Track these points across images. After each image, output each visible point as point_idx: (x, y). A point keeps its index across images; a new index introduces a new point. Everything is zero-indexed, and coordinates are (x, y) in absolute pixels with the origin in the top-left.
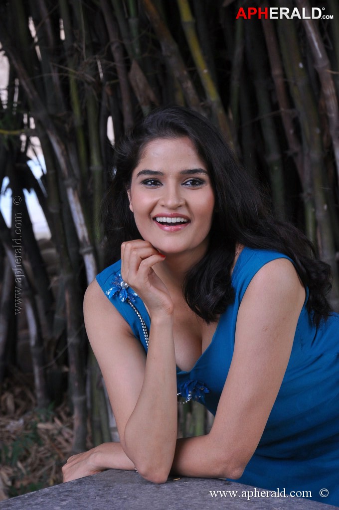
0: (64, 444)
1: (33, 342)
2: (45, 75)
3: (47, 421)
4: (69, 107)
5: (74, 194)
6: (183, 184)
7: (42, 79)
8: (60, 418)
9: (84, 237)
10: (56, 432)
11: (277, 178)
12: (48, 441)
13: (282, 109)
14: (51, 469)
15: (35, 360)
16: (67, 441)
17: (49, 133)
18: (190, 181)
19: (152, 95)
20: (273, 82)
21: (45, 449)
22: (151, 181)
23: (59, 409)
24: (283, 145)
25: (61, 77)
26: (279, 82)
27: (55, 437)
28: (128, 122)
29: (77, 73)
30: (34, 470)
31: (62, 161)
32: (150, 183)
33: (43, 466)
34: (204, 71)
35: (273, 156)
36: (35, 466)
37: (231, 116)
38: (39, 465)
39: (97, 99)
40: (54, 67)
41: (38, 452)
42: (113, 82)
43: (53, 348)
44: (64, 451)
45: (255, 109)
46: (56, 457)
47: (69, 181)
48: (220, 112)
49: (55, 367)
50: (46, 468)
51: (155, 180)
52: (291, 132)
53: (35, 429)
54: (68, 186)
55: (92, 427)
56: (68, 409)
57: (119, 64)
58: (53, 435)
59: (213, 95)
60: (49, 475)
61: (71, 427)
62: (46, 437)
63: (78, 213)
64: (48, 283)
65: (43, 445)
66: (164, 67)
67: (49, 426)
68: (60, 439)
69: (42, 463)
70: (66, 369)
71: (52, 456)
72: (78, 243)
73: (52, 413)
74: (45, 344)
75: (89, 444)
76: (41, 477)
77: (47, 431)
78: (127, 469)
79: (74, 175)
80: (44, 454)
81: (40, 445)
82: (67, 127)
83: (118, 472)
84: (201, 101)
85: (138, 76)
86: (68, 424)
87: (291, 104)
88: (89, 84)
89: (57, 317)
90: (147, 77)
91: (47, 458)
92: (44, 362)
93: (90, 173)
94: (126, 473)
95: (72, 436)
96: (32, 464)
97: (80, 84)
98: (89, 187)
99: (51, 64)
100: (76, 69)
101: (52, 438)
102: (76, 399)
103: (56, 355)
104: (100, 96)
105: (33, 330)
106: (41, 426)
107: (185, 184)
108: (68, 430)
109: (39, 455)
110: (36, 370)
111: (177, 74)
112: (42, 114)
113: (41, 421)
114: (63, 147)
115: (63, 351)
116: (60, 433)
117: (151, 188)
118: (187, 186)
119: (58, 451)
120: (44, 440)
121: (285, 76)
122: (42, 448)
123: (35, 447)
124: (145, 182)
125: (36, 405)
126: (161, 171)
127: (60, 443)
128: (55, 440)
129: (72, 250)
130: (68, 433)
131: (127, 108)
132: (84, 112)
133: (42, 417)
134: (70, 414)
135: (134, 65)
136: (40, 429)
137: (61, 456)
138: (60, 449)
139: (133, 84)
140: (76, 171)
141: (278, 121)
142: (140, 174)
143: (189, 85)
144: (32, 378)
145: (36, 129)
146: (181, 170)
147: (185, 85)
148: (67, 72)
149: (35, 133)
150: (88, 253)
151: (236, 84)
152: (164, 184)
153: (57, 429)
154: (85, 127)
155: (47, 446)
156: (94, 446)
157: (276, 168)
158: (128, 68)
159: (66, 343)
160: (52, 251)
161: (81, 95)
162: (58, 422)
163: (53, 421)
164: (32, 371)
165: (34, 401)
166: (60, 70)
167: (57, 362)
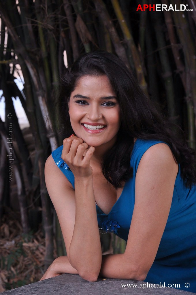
0: (40, 256)
1: (19, 193)
2: (24, 25)
3: (29, 241)
4: (38, 45)
5: (43, 100)
6: (102, 105)
7: (22, 27)
8: (37, 240)
9: (49, 127)
10: (35, 248)
11: (170, 87)
12: (30, 254)
13: (172, 44)
14: (32, 271)
15: (21, 204)
16: (42, 254)
17: (26, 62)
18: (106, 103)
19: (90, 37)
20: (166, 27)
21: (28, 259)
22: (82, 101)
23: (36, 234)
24: (173, 67)
25: (33, 26)
26: (170, 27)
27: (34, 251)
28: (76, 54)
29: (43, 24)
30: (21, 272)
31: (35, 79)
32: (81, 102)
33: (27, 269)
34: (122, 21)
35: (167, 74)
36: (22, 269)
37: (140, 49)
38: (24, 269)
39: (56, 40)
40: (29, 20)
41: (24, 261)
42: (66, 29)
43: (32, 197)
44: (40, 260)
45: (155, 44)
46: (35, 264)
47: (39, 92)
48: (132, 46)
49: (34, 208)
50: (29, 271)
51: (84, 101)
52: (178, 58)
53: (22, 246)
54: (39, 95)
55: (57, 244)
56: (42, 234)
57: (69, 18)
58: (33, 250)
59: (128, 36)
60: (31, 275)
61: (44, 245)
62: (29, 251)
63: (45, 112)
64: (28, 155)
65: (27, 256)
66: (97, 19)
67: (30, 244)
68: (37, 253)
69: (26, 268)
70: (40, 209)
71: (32, 263)
72: (46, 131)
73: (32, 237)
74: (27, 193)
75: (55, 255)
76: (26, 276)
77: (30, 247)
78: (74, 273)
79: (42, 88)
80: (28, 262)
81: (25, 256)
82: (37, 58)
83: (68, 276)
84: (121, 40)
85: (81, 25)
86: (42, 243)
87: (178, 41)
88: (51, 30)
89: (34, 177)
90: (87, 26)
91: (29, 264)
92: (26, 205)
93: (52, 87)
94: (73, 277)
95: (45, 251)
96: (20, 269)
97: (45, 30)
98: (52, 95)
99: (26, 18)
100: (42, 22)
101: (33, 252)
102: (46, 228)
103: (34, 200)
104: (58, 38)
105: (19, 185)
106: (25, 244)
107: (103, 105)
108: (42, 247)
109: (25, 263)
110: (22, 210)
111: (105, 23)
112: (21, 50)
113: (25, 242)
114: (35, 70)
115: (38, 198)
116: (37, 249)
117: (81, 106)
118: (104, 106)
119: (36, 260)
120: (27, 253)
121: (173, 23)
122: (26, 259)
123: (22, 258)
124: (78, 102)
125: (23, 232)
126: (88, 97)
127: (37, 255)
128: (34, 253)
129: (42, 135)
130: (42, 249)
131: (74, 46)
132: (48, 48)
133: (26, 239)
134: (43, 237)
135: (79, 18)
136: (25, 246)
137: (38, 263)
138: (37, 259)
139: (78, 30)
140: (44, 86)
141: (169, 52)
142: (75, 96)
143: (113, 30)
144: (20, 215)
145: (18, 60)
146: (101, 97)
147: (110, 30)
148: (37, 23)
149: (18, 62)
150: (52, 136)
151: (142, 29)
152: (90, 104)
153: (35, 246)
154: (49, 58)
155: (29, 257)
156: (58, 256)
157: (169, 81)
158: (75, 20)
159: (40, 193)
160: (31, 135)
161: (46, 37)
162: (36, 242)
163: (33, 242)
164: (19, 210)
165: (21, 229)
166: (33, 22)
167: (35, 204)
